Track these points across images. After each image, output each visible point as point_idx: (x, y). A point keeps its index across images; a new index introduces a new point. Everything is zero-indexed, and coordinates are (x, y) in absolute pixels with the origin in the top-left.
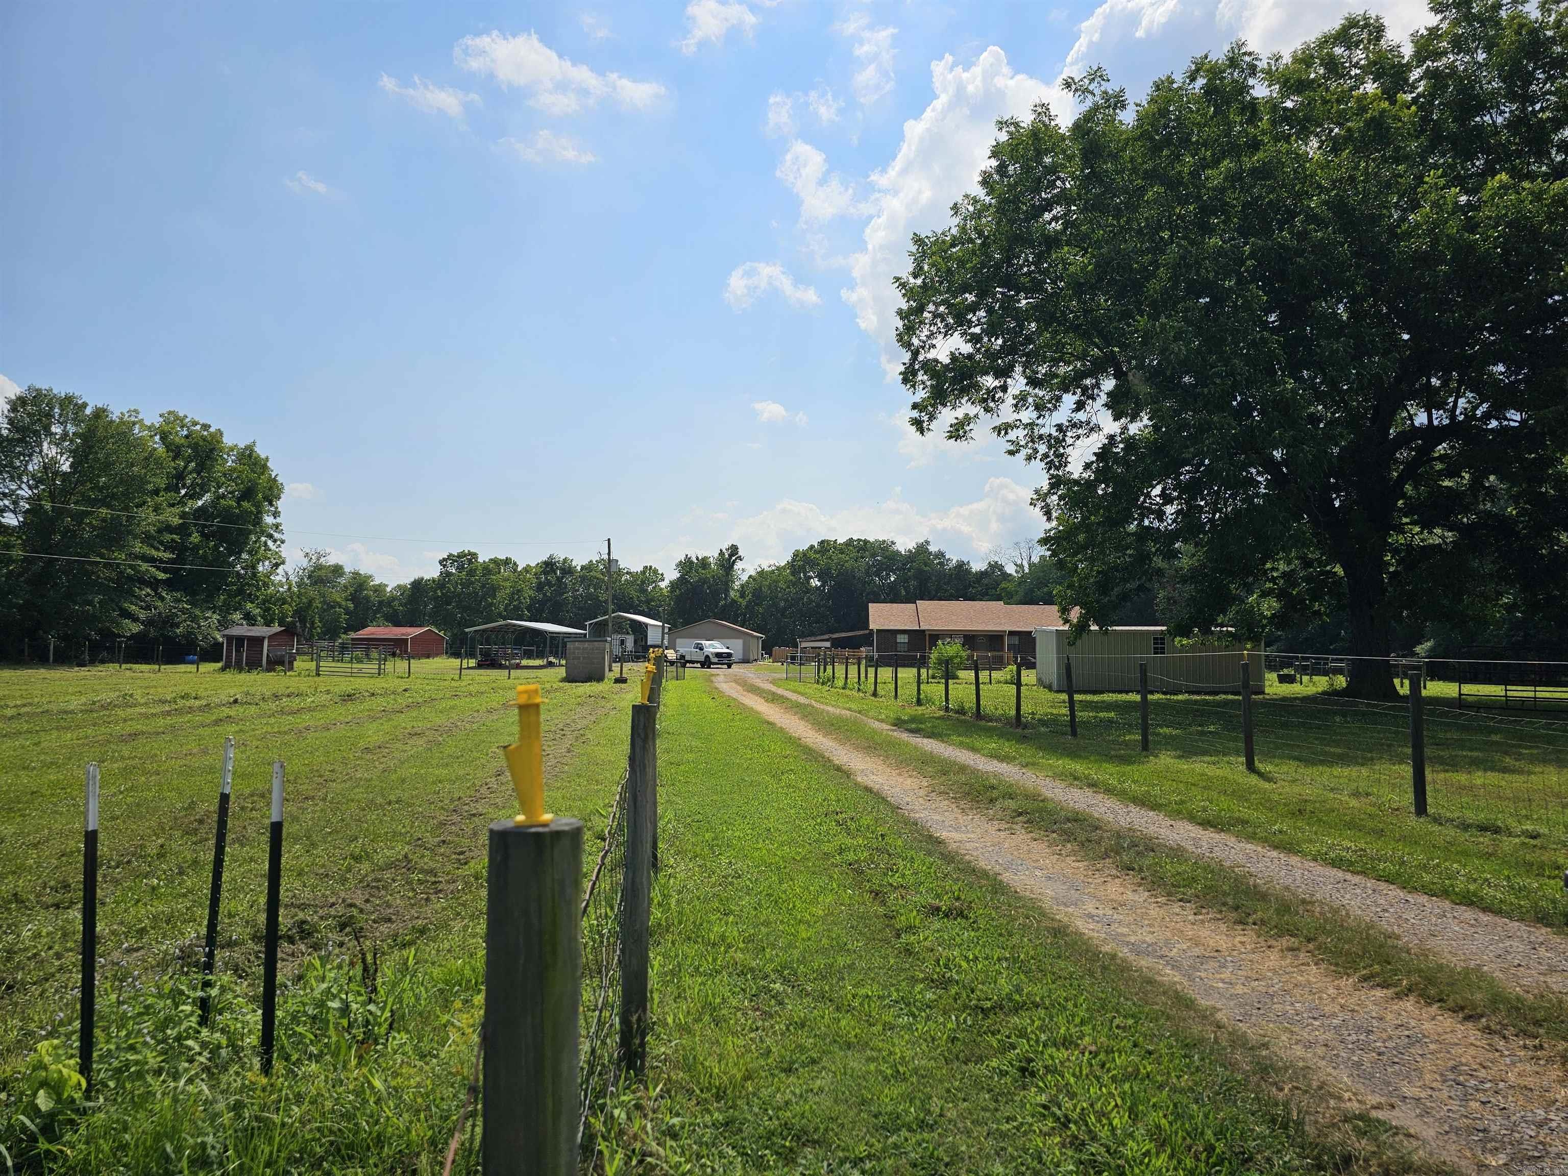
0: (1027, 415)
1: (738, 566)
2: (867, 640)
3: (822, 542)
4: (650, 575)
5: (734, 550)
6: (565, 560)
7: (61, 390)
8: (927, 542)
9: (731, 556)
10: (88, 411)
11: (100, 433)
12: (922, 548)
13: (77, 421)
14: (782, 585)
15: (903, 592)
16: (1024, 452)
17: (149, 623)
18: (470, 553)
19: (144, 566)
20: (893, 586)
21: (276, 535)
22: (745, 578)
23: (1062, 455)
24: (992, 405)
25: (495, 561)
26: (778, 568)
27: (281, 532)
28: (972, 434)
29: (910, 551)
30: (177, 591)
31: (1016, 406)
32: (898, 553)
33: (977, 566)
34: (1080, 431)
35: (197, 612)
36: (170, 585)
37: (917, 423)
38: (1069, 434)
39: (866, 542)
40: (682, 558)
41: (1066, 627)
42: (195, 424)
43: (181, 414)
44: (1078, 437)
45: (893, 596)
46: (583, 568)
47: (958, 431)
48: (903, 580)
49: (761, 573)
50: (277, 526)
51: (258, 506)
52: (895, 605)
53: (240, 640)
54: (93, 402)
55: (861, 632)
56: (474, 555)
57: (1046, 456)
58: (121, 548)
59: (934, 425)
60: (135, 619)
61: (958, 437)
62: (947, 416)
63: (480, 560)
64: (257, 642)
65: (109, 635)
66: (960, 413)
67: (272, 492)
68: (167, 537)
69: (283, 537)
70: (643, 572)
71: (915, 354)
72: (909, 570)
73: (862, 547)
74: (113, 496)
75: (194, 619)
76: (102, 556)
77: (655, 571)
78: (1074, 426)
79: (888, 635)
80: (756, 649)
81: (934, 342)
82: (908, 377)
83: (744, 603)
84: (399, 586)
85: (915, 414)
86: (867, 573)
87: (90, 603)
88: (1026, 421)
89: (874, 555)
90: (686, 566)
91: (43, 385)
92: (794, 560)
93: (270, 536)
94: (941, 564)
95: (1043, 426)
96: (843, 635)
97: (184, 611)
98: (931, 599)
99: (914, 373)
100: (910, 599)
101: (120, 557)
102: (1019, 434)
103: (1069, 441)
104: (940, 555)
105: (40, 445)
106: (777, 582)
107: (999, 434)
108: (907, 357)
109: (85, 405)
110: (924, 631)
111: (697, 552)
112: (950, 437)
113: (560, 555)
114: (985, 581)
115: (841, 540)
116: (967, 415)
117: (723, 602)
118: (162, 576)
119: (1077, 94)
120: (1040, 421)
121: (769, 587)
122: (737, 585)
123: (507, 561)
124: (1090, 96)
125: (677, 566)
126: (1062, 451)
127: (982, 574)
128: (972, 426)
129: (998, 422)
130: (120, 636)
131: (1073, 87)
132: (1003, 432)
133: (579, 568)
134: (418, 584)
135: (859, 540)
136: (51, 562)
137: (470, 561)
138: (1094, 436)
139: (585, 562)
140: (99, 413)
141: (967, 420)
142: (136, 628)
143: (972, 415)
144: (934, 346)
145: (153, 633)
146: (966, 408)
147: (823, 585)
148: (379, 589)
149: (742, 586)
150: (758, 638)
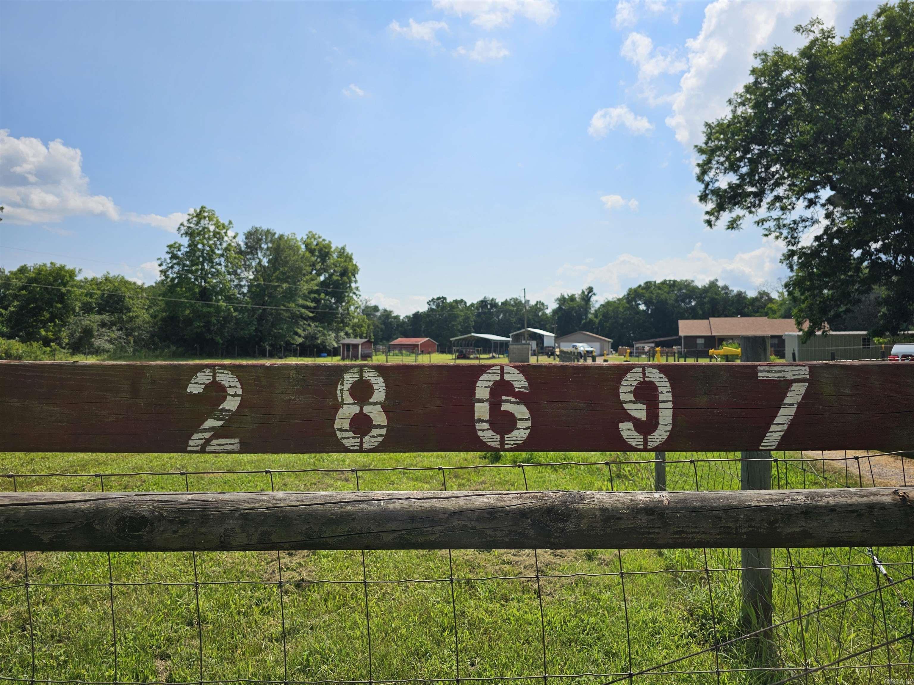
0: (776, 213)
1: (593, 299)
2: (678, 342)
3: (647, 283)
4: (540, 306)
5: (591, 289)
6: (492, 300)
7: (265, 228)
8: (717, 280)
9: (589, 293)
10: (276, 236)
11: (282, 247)
12: (713, 285)
13: (271, 241)
14: (621, 309)
15: (700, 312)
16: (774, 235)
17: (306, 337)
18: (443, 297)
19: (303, 310)
20: (693, 308)
21: (357, 292)
22: (597, 306)
23: (796, 238)
24: (753, 210)
25: (456, 302)
26: (618, 300)
27: (359, 291)
28: (742, 226)
29: (705, 286)
30: (316, 322)
31: (769, 208)
32: (696, 288)
33: (751, 294)
34: (807, 223)
35: (326, 332)
36: (313, 319)
37: (709, 223)
38: (800, 225)
39: (675, 281)
40: (559, 296)
41: (801, 333)
42: (319, 237)
43: (314, 233)
44: (806, 227)
45: (693, 315)
46: (502, 303)
47: (733, 225)
48: (701, 303)
49: (609, 303)
50: (357, 288)
51: (349, 278)
52: (696, 321)
53: (348, 345)
54: (278, 233)
55: (674, 338)
56: (445, 299)
57: (786, 238)
58: (294, 301)
59: (718, 223)
60: (300, 336)
61: (733, 228)
62: (726, 217)
63: (448, 301)
64: (356, 346)
65: (288, 344)
66: (734, 215)
67: (355, 270)
68: (313, 296)
69: (360, 293)
70: (536, 305)
71: (707, 185)
72: (705, 298)
73: (673, 285)
74: (289, 277)
75: (324, 335)
76: (284, 306)
77: (543, 304)
78: (803, 220)
79: (691, 340)
80: (608, 348)
81: (718, 178)
82: (703, 198)
83: (597, 321)
84: (407, 316)
85: (707, 217)
86: (676, 301)
87: (282, 329)
88: (775, 217)
89: (680, 289)
90: (562, 300)
91: (258, 225)
92: (628, 294)
93: (354, 293)
94: (726, 293)
95: (786, 219)
96: (662, 339)
97: (319, 331)
98: (719, 316)
99: (706, 195)
100: (705, 316)
101: (292, 305)
102: (771, 224)
103: (800, 229)
104: (726, 288)
105: (257, 254)
106: (618, 308)
107: (758, 225)
108: (702, 187)
109: (275, 233)
110: (714, 337)
111: (567, 293)
112: (728, 228)
113: (490, 297)
114: (757, 304)
115: (658, 281)
116: (738, 215)
117: (583, 322)
118: (311, 315)
119: (804, 34)
120: (783, 217)
121: (613, 311)
122: (592, 310)
123: (462, 301)
124: (811, 34)
125: (556, 301)
126: (796, 235)
127: (755, 300)
128: (741, 221)
129: (757, 219)
130: (293, 344)
131: (801, 30)
132: (760, 224)
133: (500, 304)
134: (417, 315)
135: (670, 281)
136: (264, 310)
137: (443, 301)
138: (816, 226)
139: (503, 300)
140: (281, 237)
141: (739, 218)
142: (300, 340)
143: (741, 215)
144: (717, 180)
145: (308, 343)
146: (738, 211)
147: (648, 309)
148: (397, 317)
149: (596, 311)
150: (609, 342)
